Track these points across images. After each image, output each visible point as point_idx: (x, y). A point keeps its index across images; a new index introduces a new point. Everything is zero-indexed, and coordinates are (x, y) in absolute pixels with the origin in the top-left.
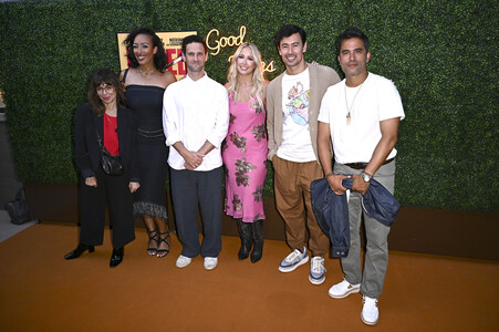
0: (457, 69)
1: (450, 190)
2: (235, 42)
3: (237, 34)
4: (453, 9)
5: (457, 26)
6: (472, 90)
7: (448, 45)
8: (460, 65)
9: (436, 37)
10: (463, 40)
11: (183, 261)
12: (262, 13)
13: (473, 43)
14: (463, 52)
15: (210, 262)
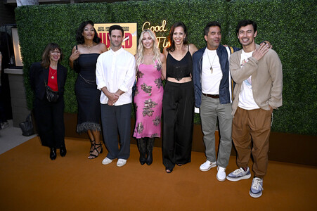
0: (293, 47)
1: (291, 121)
2: (159, 29)
3: (160, 25)
4: (290, 11)
5: (293, 22)
6: (303, 59)
7: (288, 32)
8: (296, 44)
9: (280, 27)
10: (297, 29)
11: (107, 161)
12: (176, 13)
13: (303, 31)
14: (297, 37)
15: (121, 162)
